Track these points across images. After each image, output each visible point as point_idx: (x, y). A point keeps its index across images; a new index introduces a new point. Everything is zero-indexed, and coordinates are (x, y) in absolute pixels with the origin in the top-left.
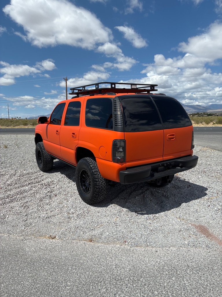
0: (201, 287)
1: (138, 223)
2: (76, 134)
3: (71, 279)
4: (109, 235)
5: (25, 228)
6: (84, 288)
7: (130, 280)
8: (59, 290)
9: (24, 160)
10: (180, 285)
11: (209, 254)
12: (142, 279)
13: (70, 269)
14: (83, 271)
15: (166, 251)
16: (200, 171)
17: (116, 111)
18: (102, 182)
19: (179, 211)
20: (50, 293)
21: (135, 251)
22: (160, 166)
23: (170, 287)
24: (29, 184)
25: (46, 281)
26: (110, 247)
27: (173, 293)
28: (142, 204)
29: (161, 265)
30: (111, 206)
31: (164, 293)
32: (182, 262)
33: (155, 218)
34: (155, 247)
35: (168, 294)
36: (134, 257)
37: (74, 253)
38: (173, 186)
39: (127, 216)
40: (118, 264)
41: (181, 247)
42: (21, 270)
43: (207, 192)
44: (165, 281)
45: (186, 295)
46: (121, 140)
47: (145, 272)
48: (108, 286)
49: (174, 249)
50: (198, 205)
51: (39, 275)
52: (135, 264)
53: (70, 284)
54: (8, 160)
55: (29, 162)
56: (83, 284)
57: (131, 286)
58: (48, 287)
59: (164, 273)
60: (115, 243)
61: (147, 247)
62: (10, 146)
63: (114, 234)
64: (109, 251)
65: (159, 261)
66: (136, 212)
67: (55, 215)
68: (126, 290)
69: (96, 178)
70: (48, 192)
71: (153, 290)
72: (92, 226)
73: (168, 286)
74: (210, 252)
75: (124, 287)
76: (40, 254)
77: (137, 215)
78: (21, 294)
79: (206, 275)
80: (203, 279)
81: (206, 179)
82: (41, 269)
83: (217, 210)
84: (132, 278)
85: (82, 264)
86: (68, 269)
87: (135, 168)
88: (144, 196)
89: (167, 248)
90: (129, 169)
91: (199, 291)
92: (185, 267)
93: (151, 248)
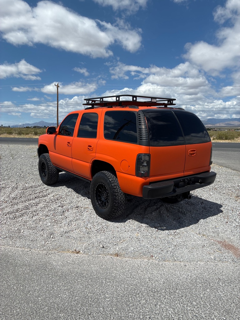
0: (236, 297)
1: (160, 238)
2: (92, 146)
3: (108, 292)
4: (135, 249)
5: (45, 243)
6: (123, 299)
7: (166, 292)
8: (99, 301)
9: (23, 172)
10: (215, 296)
11: (237, 268)
12: (178, 291)
13: (105, 282)
14: (118, 284)
15: (194, 265)
16: (211, 188)
17: (140, 125)
18: (121, 196)
19: (198, 227)
20: (90, 304)
21: (164, 265)
22: (181, 182)
23: (207, 298)
24: (36, 197)
25: (84, 294)
26: (138, 261)
27: (211, 303)
28: (159, 220)
29: (193, 278)
30: (129, 222)
31: (202, 303)
32: (213, 276)
33: (176, 234)
34: (183, 262)
35: (206, 305)
36: (165, 271)
37: (104, 266)
38: (186, 202)
39: (148, 231)
40: (151, 277)
41: (208, 261)
42: (55, 284)
43: (222, 209)
44: (201, 292)
45: (223, 305)
46: (145, 154)
47: (179, 284)
48: (147, 298)
49: (202, 264)
50: (216, 221)
51: (75, 288)
52: (167, 277)
53: (108, 296)
54: (4, 172)
55: (28, 175)
56: (122, 296)
57: (169, 297)
58: (87, 299)
59: (198, 285)
60: (142, 258)
61: (175, 261)
62: (3, 156)
63: (139, 249)
64: (138, 265)
65: (190, 274)
66: (155, 228)
67: (73, 230)
68: (165, 301)
69: (116, 193)
70: (59, 206)
71: (191, 301)
72: (115, 241)
73: (204, 297)
74: (237, 266)
75: (162, 299)
76: (69, 267)
77: (157, 231)
78: (61, 306)
79: (238, 287)
80: (236, 290)
81: (217, 196)
82: (75, 282)
83: (236, 226)
84: (168, 290)
85: (115, 277)
86: (102, 282)
87: (158, 183)
88: (160, 212)
89: (195, 263)
90: (152, 184)
91: (235, 301)
92: (216, 280)
93: (179, 262)
